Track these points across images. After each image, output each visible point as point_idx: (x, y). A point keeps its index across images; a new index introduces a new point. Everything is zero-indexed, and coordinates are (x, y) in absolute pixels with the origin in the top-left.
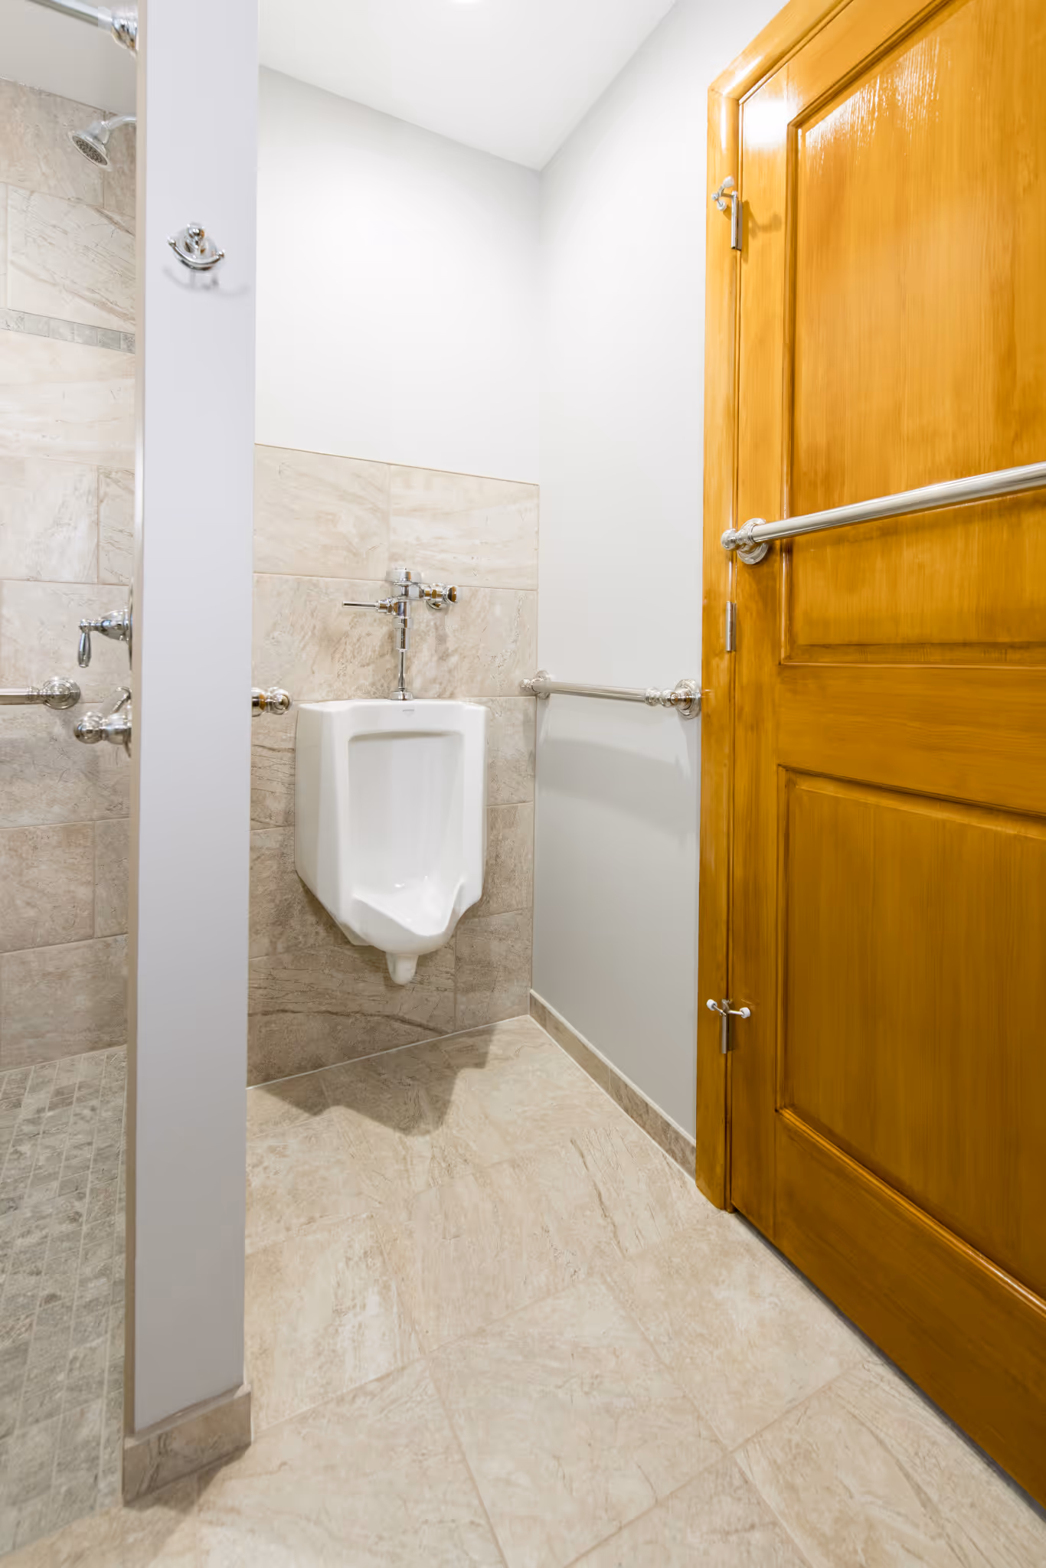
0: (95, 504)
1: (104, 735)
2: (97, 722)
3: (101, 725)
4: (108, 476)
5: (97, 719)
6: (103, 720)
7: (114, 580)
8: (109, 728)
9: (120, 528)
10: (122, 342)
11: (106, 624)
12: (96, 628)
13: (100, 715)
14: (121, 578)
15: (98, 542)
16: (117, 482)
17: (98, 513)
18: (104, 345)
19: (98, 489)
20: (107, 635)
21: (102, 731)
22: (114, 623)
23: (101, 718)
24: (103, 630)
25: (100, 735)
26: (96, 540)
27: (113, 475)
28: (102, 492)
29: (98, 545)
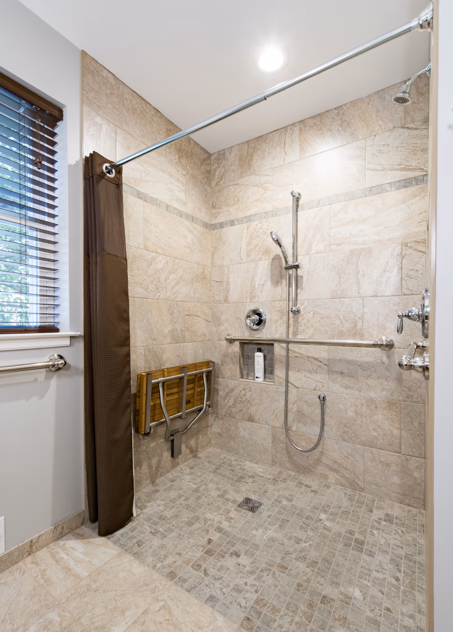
0: (401, 259)
1: (412, 367)
2: (409, 361)
3: (411, 362)
4: (406, 245)
5: (408, 359)
6: (412, 360)
7: (409, 293)
8: (415, 364)
9: (412, 268)
10: (413, 182)
11: (410, 314)
12: (406, 316)
13: (409, 357)
14: (413, 292)
16: (410, 247)
17: (402, 264)
18: (405, 187)
19: (402, 253)
20: (411, 319)
21: (411, 365)
22: (413, 313)
23: (410, 359)
24: (408, 316)
26: (401, 276)
27: (409, 245)
28: (403, 254)
29: (401, 278)
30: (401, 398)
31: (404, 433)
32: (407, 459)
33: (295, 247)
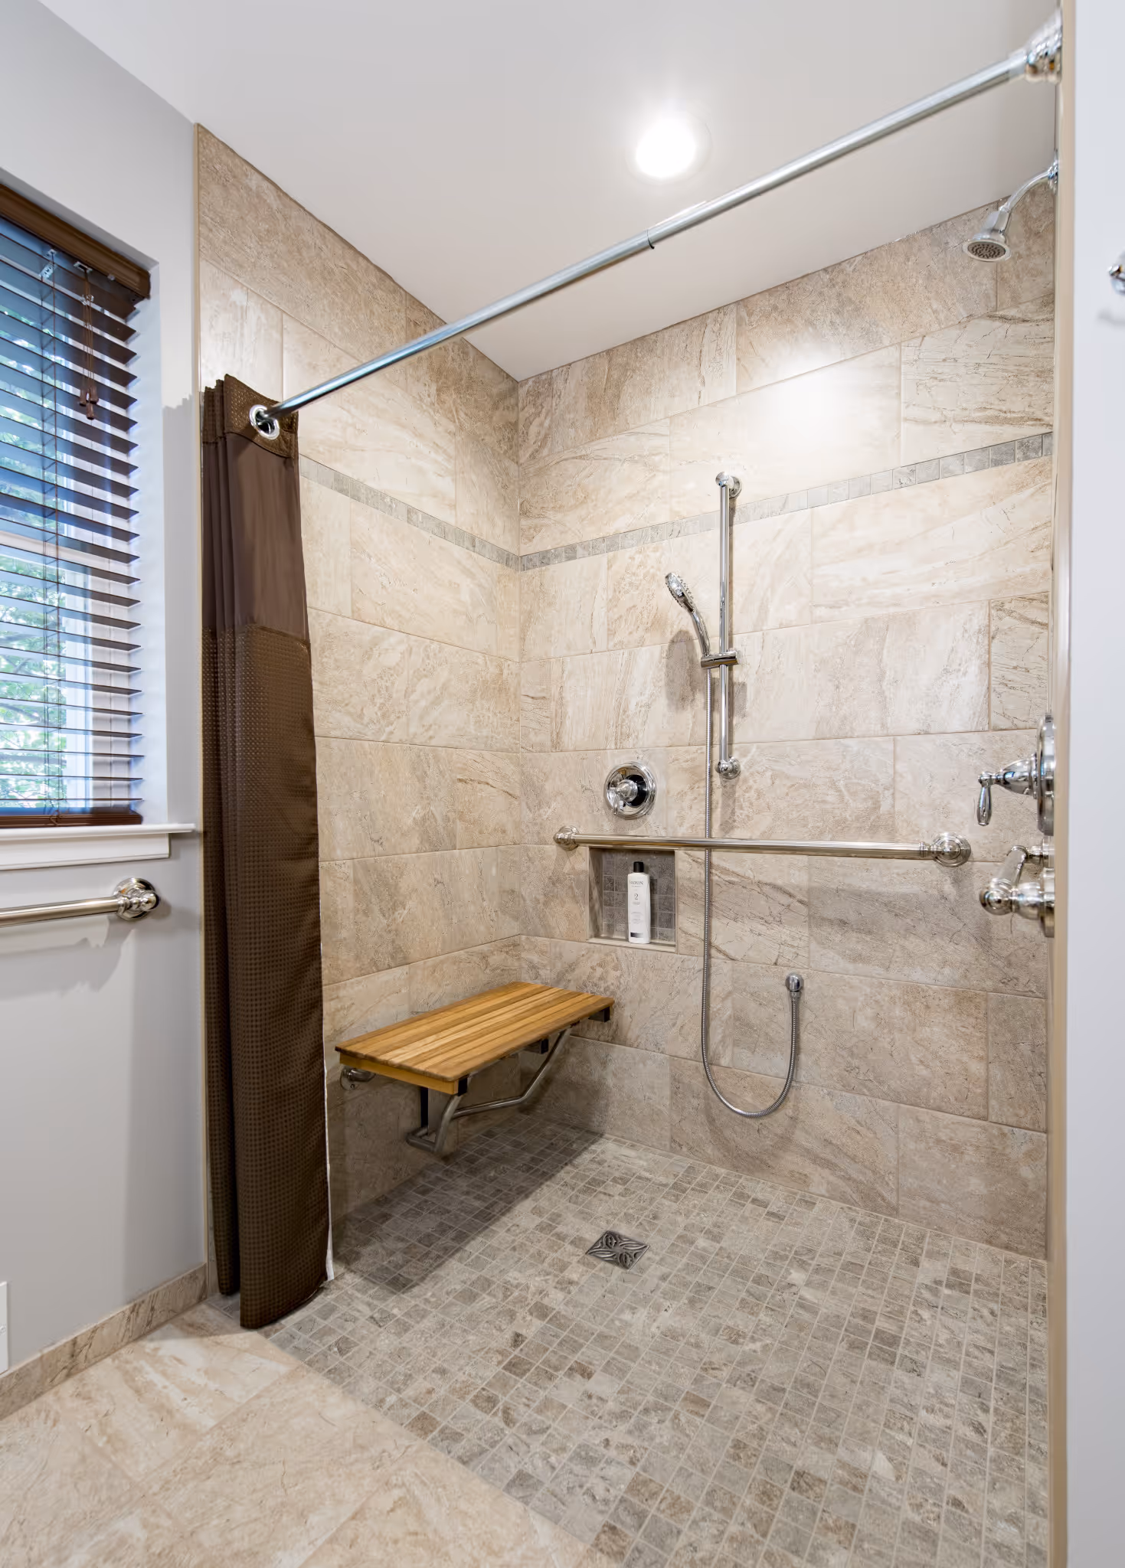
0: (986, 642)
1: (1013, 907)
2: (1006, 891)
3: (1011, 895)
4: (1000, 608)
5: (1005, 887)
6: (1013, 889)
7: (1007, 724)
8: (1020, 899)
9: (1014, 664)
10: (1017, 451)
11: (1009, 776)
12: (998, 781)
13: (1007, 882)
14: (1016, 722)
15: (989, 684)
16: (1010, 613)
17: (989, 652)
18: (997, 463)
19: (989, 626)
20: (1010, 788)
21: (1011, 902)
22: (1017, 775)
23: (1010, 886)
24: (1005, 783)
25: (1010, 906)
26: (987, 683)
27: (1007, 606)
28: (993, 628)
29: (989, 688)
30: (989, 984)
31: (996, 1072)
32: (1004, 1135)
33: (727, 612)
